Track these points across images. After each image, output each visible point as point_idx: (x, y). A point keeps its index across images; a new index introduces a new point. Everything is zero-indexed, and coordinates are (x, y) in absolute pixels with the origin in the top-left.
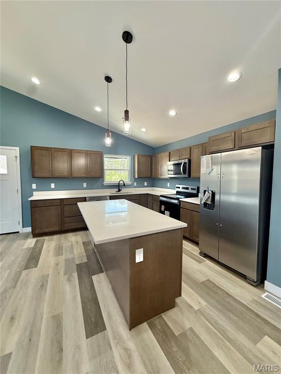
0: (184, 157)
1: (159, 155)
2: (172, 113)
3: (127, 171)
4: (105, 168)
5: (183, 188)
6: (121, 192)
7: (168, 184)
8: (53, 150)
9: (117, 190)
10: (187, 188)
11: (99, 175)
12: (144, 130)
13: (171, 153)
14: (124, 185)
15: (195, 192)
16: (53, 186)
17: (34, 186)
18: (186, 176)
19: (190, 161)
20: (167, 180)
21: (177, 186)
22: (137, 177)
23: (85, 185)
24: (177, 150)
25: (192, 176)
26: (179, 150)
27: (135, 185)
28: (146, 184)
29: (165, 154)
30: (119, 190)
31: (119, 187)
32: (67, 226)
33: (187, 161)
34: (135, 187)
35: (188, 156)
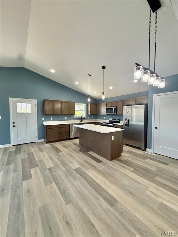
0: (114, 105)
1: (101, 104)
2: (111, 88)
3: (84, 111)
4: (76, 110)
5: (113, 119)
6: (82, 121)
7: (105, 117)
8: (54, 101)
9: (80, 120)
10: (115, 119)
11: (73, 113)
12: (95, 92)
13: (107, 103)
14: (84, 118)
15: (119, 121)
16: (52, 119)
17: (43, 119)
18: (116, 114)
19: (117, 107)
20: (104, 115)
21: (110, 118)
22: (90, 114)
23: (66, 118)
24: (110, 102)
25: (118, 114)
26: (112, 102)
27: (88, 118)
28: (93, 118)
29: (104, 103)
30: (81, 121)
31: (81, 119)
32: (62, 138)
33: (115, 107)
34: (88, 119)
35: (116, 105)
